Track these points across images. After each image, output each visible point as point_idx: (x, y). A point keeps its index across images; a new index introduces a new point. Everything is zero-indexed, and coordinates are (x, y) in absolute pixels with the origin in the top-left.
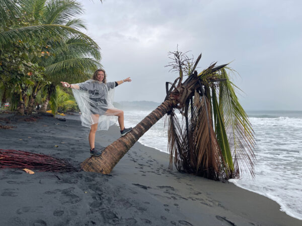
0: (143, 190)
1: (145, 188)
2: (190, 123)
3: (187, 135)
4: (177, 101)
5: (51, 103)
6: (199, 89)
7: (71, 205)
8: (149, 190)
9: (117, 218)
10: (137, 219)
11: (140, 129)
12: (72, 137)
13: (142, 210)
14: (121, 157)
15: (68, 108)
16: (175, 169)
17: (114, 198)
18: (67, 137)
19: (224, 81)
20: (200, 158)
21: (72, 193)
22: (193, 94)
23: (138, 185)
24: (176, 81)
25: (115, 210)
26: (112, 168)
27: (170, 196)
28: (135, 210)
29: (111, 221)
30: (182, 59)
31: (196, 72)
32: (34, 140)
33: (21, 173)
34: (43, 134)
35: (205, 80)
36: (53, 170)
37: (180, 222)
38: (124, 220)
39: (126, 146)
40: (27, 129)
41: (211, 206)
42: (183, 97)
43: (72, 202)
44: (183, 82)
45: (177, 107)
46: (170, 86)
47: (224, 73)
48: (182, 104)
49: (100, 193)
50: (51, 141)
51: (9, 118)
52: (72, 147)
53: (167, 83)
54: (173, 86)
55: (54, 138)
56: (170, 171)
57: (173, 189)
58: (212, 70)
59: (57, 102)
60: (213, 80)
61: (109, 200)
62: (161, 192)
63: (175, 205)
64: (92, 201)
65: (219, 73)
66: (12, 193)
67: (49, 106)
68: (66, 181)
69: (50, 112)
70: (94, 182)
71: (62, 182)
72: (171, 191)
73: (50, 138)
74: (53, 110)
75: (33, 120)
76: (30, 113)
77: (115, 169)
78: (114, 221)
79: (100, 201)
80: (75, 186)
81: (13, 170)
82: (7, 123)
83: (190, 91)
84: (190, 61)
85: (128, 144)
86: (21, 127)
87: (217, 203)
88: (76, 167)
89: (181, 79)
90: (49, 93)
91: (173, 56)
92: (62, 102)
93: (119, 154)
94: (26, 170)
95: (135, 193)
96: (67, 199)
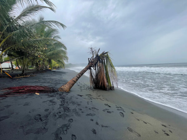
0: (80, 97)
1: (81, 96)
2: (97, 72)
3: (96, 76)
4: (92, 65)
5: (50, 66)
6: (99, 60)
7: (52, 106)
8: (82, 97)
9: (69, 109)
10: (77, 109)
11: (80, 75)
12: (57, 78)
13: (79, 105)
14: (73, 86)
15: (57, 67)
16: (92, 88)
17: (69, 101)
18: (55, 78)
19: (107, 57)
20: (100, 84)
21: (54, 101)
22: (97, 62)
23: (79, 95)
24: (91, 58)
25: (69, 106)
26: (70, 89)
27: (89, 98)
28: (76, 105)
29: (67, 111)
30: (93, 50)
31: (98, 55)
32: (43, 80)
33: (34, 95)
34: (46, 77)
35: (101, 57)
36: (47, 92)
37: (92, 108)
38: (72, 110)
39: (74, 81)
40: (41, 76)
41: (103, 100)
42: (94, 63)
43: (53, 105)
44: (94, 58)
45: (92, 67)
46: (90, 59)
47: (107, 55)
48: (94, 66)
49: (64, 100)
50: (49, 80)
51: (34, 72)
52: (56, 82)
53: (89, 59)
54: (91, 59)
55: (50, 79)
56: (91, 88)
57: (91, 95)
58: (103, 54)
59: (52, 65)
60: (104, 57)
61: (67, 102)
62: (87, 97)
63: (91, 101)
64: (60, 103)
65: (106, 55)
66: (28, 104)
67: (49, 67)
68: (52, 96)
69: (50, 69)
70: (62, 96)
71: (50, 97)
72: (90, 96)
73: (48, 79)
74: (51, 68)
75: (43, 72)
76: (42, 70)
77: (71, 89)
78: (68, 111)
79: (63, 103)
80: (55, 98)
81: (30, 94)
82: (34, 74)
83: (96, 61)
84: (96, 51)
85: (75, 80)
86: (38, 75)
87: (105, 99)
88: (56, 90)
89: (93, 57)
90: (49, 62)
91: (90, 49)
92: (54, 65)
93: (72, 84)
94: (36, 93)
95: (77, 98)
96: (51, 104)
